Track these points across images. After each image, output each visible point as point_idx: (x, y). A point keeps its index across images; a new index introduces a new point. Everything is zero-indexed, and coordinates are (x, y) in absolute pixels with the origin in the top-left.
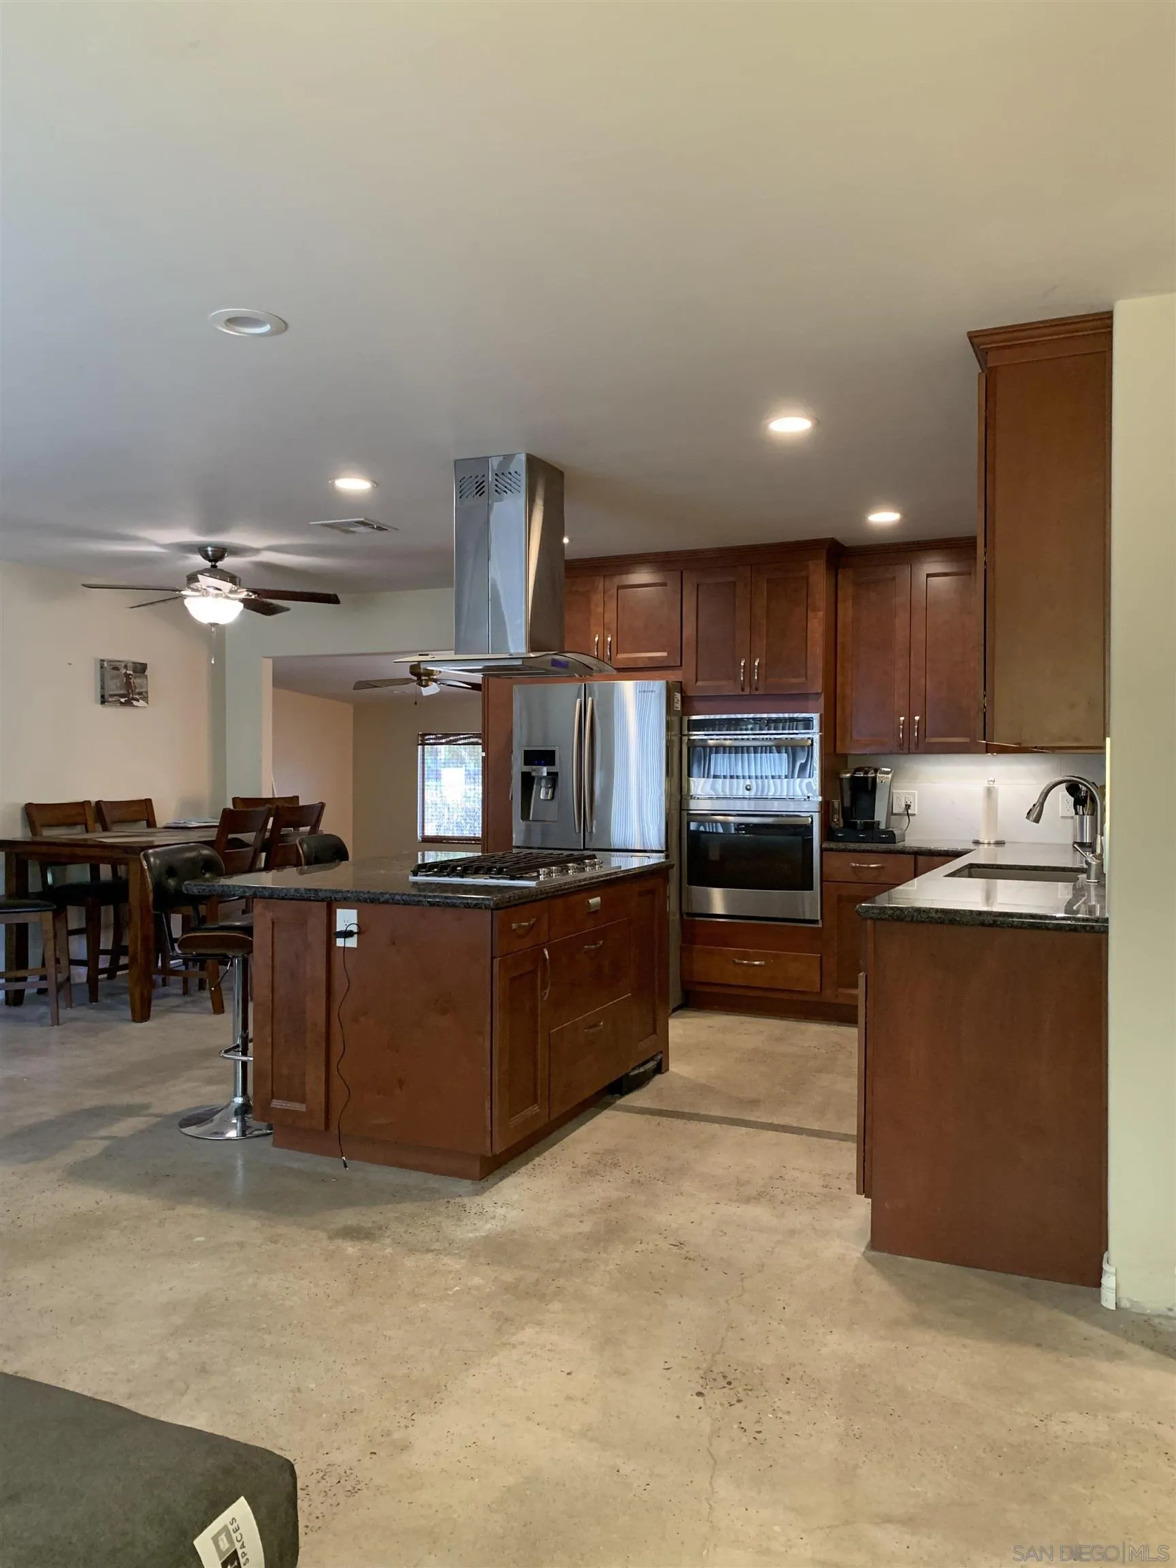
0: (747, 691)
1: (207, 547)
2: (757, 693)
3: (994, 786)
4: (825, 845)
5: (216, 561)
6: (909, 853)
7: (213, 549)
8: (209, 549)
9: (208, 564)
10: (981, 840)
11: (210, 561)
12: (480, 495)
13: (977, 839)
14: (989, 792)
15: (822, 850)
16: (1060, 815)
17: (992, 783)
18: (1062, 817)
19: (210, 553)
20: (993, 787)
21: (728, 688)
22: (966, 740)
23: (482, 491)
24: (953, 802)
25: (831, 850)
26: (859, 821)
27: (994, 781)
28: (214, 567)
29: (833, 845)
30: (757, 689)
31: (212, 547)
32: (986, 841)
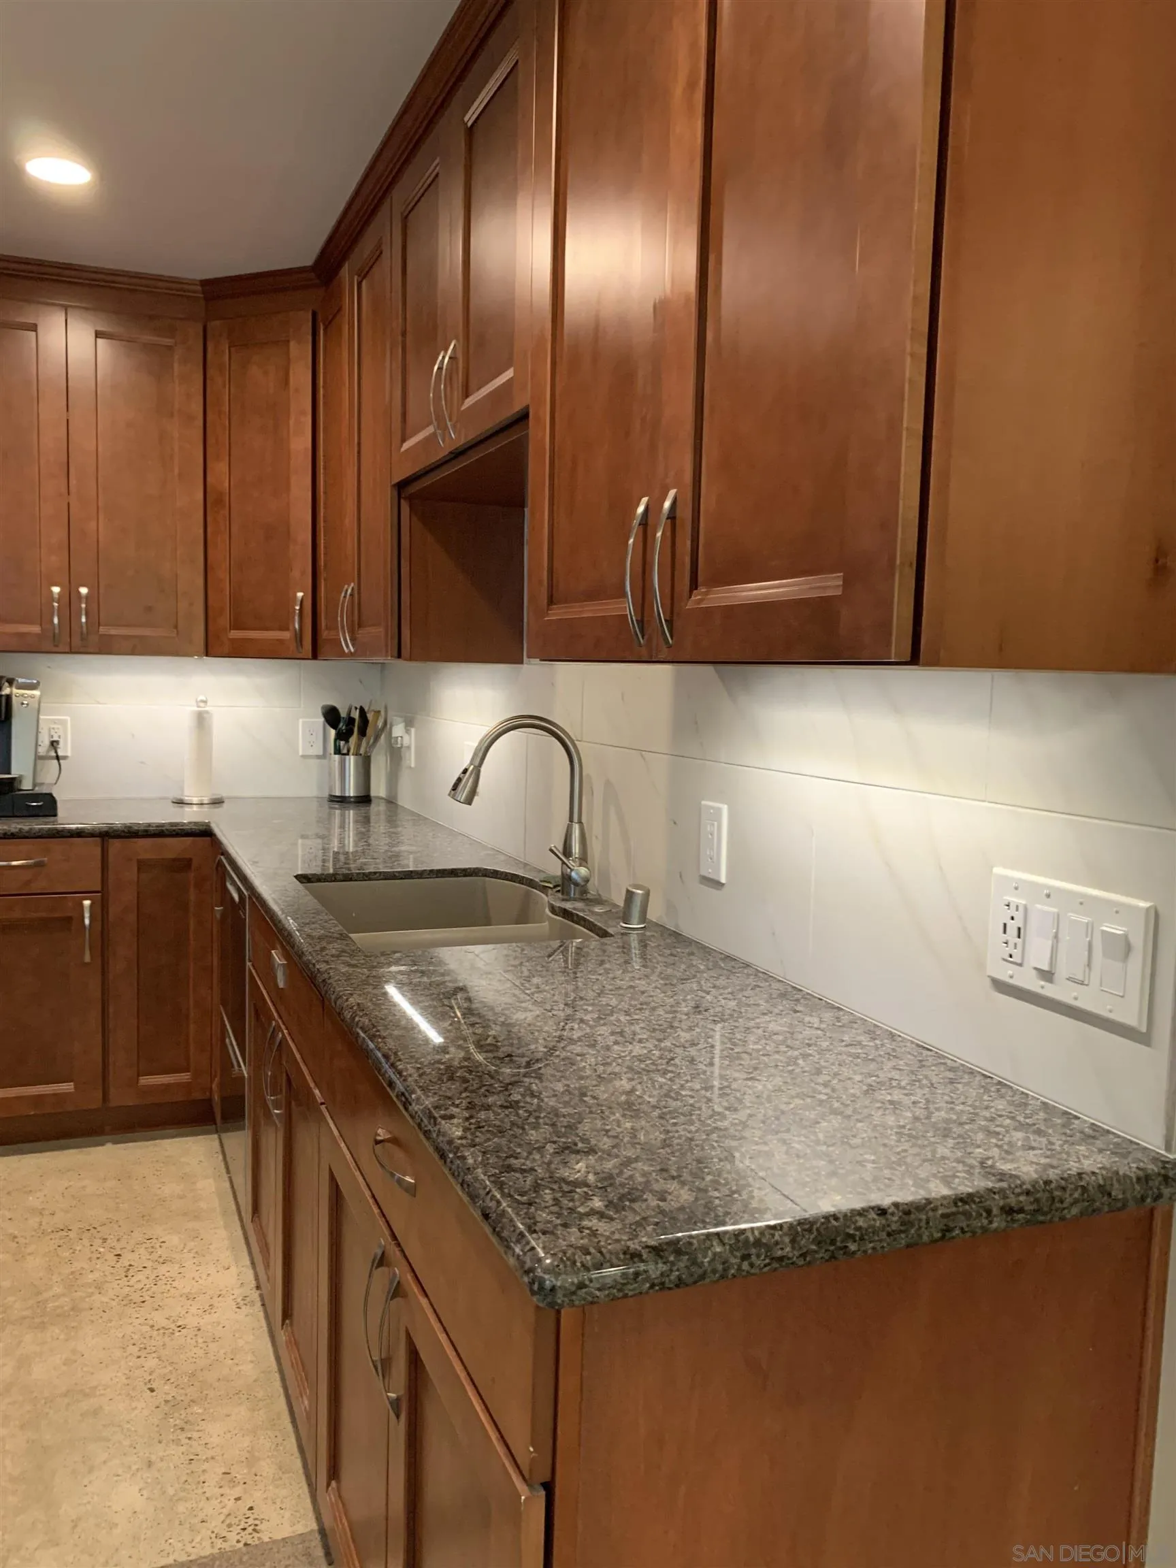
3: (207, 709)
10: (187, 799)
13: (179, 797)
14: (202, 720)
16: (301, 754)
17: (202, 704)
18: (304, 757)
20: (207, 712)
24: (133, 735)
27: (204, 701)
32: (195, 800)
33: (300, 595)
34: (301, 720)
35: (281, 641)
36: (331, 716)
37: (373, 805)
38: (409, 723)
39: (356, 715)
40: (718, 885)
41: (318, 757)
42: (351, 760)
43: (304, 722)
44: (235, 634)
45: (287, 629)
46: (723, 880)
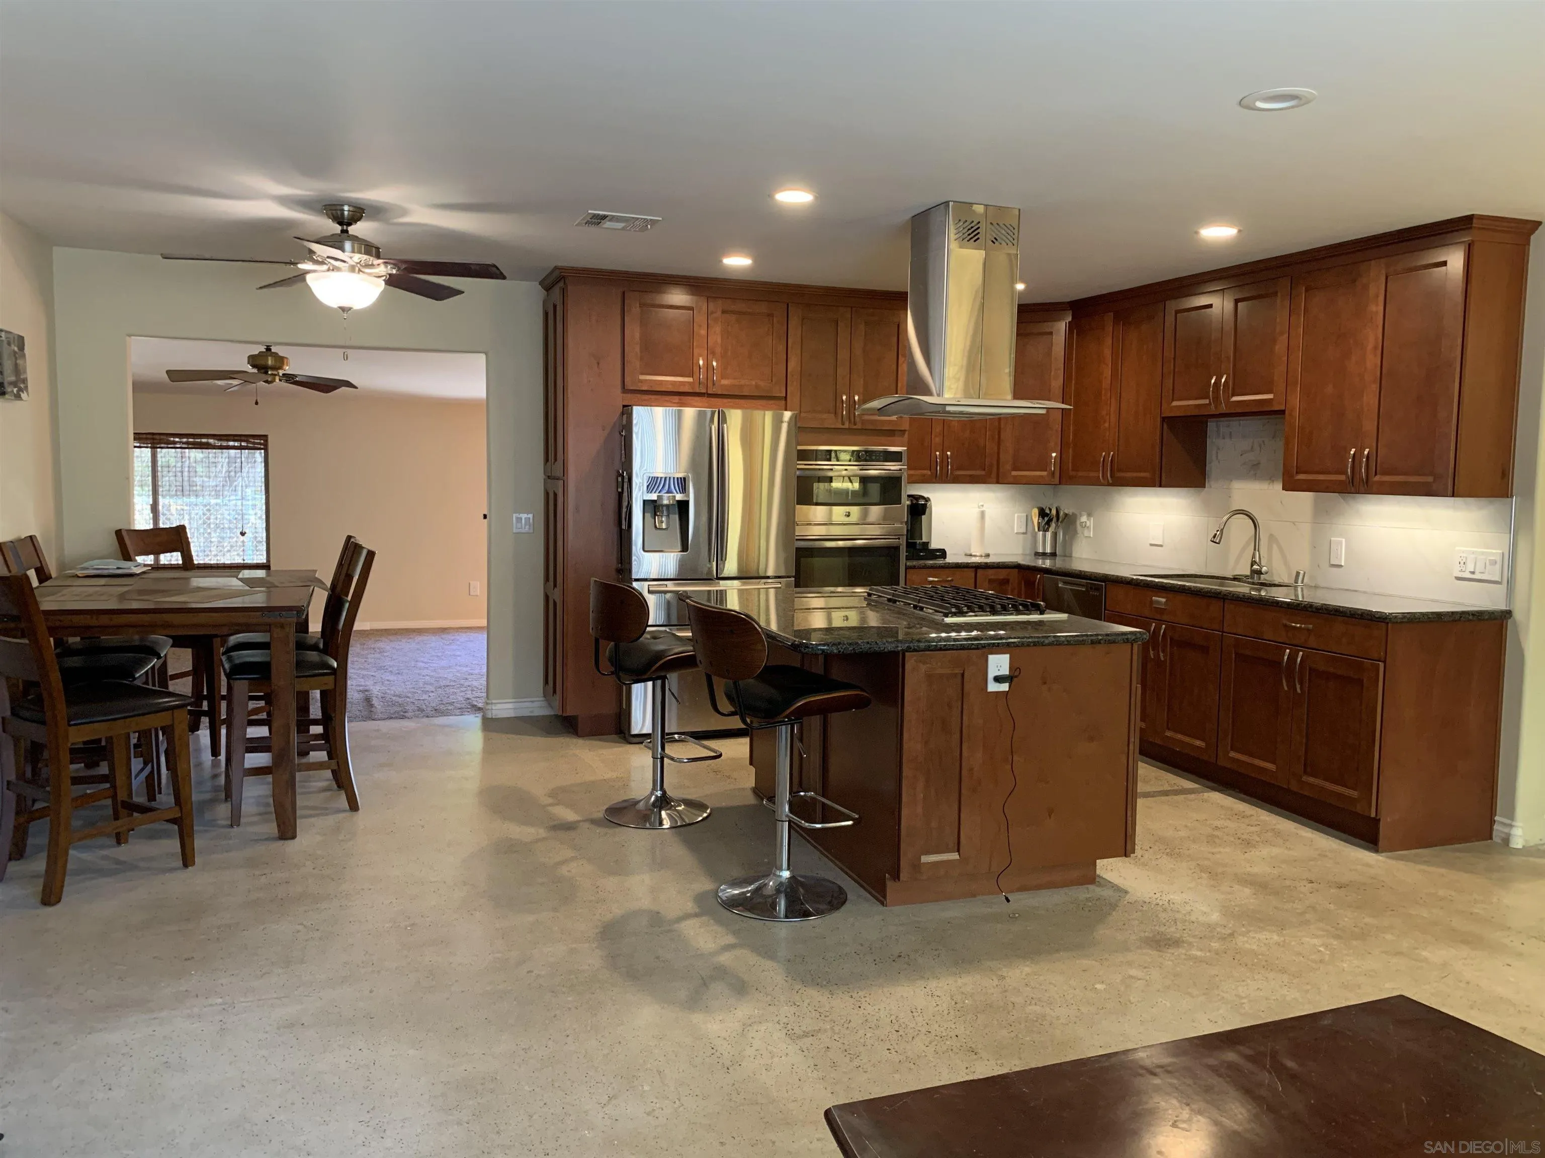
0: (847, 426)
1: (343, 205)
2: (855, 427)
3: (985, 509)
4: (908, 564)
5: (349, 224)
6: (972, 567)
7: (351, 209)
8: (346, 208)
9: (337, 228)
10: (973, 554)
11: (341, 223)
12: (975, 241)
15: (907, 568)
16: (1016, 532)
18: (1016, 533)
19: (346, 213)
21: (830, 421)
22: (983, 473)
23: (976, 237)
25: (914, 567)
26: (918, 541)
27: (983, 506)
28: (345, 232)
29: (915, 563)
30: (855, 424)
31: (349, 206)
32: (978, 554)
33: (1054, 455)
34: (1016, 515)
35: (1042, 476)
36: (1042, 513)
37: (1057, 558)
38: (1089, 515)
39: (1054, 512)
40: (1341, 566)
41: (1023, 533)
42: (1049, 535)
43: (1018, 516)
44: (1014, 473)
45: (1046, 471)
46: (1343, 564)
